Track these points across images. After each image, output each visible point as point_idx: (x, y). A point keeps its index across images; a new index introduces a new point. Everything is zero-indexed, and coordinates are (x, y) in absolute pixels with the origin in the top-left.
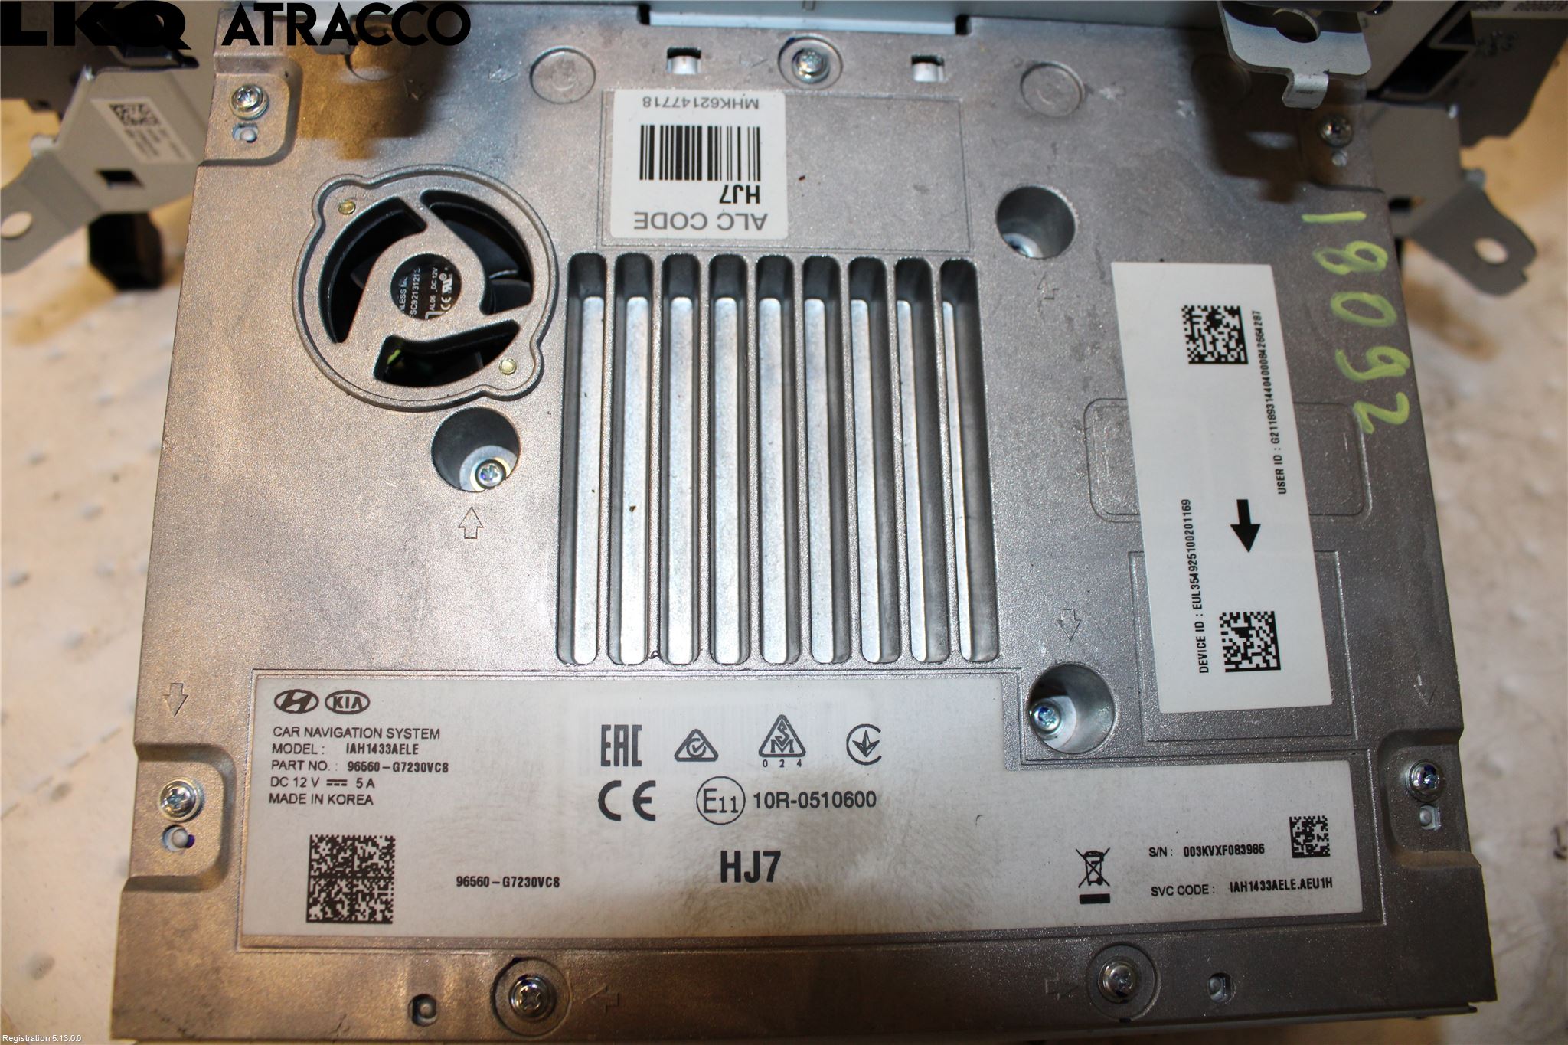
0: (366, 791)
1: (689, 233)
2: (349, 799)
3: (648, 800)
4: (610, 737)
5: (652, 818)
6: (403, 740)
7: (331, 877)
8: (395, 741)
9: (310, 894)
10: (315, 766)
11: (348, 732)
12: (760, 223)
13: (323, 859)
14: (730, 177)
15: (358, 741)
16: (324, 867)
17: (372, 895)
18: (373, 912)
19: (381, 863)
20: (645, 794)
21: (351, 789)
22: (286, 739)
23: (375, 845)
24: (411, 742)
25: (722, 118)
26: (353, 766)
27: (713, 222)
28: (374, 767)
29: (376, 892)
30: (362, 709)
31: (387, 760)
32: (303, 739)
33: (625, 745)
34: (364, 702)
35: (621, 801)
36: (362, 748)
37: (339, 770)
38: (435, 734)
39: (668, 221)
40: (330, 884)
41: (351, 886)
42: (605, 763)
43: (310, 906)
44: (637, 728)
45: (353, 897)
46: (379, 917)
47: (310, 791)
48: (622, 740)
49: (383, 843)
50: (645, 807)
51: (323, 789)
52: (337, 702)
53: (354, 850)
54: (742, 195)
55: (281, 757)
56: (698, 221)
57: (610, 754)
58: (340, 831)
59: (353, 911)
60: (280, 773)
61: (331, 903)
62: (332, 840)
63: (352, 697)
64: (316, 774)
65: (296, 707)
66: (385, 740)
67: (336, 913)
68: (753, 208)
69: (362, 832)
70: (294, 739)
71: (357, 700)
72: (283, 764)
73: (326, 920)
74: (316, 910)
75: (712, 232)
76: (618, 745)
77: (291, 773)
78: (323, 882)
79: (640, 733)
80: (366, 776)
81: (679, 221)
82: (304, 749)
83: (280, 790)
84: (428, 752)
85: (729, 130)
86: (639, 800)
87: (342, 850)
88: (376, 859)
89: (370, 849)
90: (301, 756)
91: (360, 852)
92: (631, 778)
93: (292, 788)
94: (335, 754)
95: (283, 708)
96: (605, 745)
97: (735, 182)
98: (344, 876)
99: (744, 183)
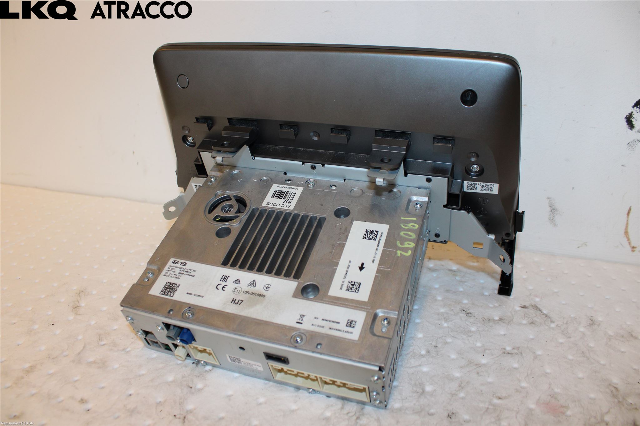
0: (179, 277)
1: (276, 207)
2: (176, 278)
3: (225, 288)
4: (223, 277)
5: (224, 290)
6: (189, 271)
7: (167, 288)
8: (188, 271)
9: (162, 290)
10: (173, 272)
11: (181, 268)
12: (289, 207)
13: (167, 285)
14: (287, 199)
15: (182, 269)
16: (167, 287)
17: (172, 292)
18: (171, 295)
19: (176, 288)
20: (224, 287)
21: (177, 276)
22: (171, 267)
23: (177, 285)
24: (190, 271)
25: (290, 190)
26: (179, 273)
27: (280, 205)
28: (183, 274)
29: (173, 292)
30: (185, 265)
31: (185, 273)
32: (174, 268)
33: (225, 279)
34: (186, 264)
35: (220, 287)
36: (182, 271)
37: (177, 273)
38: (195, 271)
39: (273, 204)
40: (166, 289)
41: (169, 290)
42: (221, 281)
43: (161, 292)
44: (229, 277)
45: (169, 292)
46: (171, 296)
47: (171, 275)
48: (225, 278)
49: (178, 285)
50: (224, 289)
51: (173, 276)
52: (182, 264)
53: (173, 285)
54: (288, 202)
55: (169, 270)
56: (278, 205)
57: (222, 279)
58: (172, 282)
59: (167, 294)
60: (167, 272)
61: (165, 292)
62: (170, 283)
63: (185, 263)
64: (173, 273)
65: (175, 263)
66: (186, 270)
67: (165, 294)
68: (289, 204)
69: (175, 283)
70: (172, 267)
71: (185, 264)
72: (168, 271)
73: (163, 294)
74: (162, 293)
75: (280, 207)
76: (224, 278)
77: (169, 272)
78: (165, 289)
79: (229, 278)
80: (180, 275)
81: (275, 205)
82: (173, 269)
83: (166, 274)
84: (192, 273)
85: (291, 192)
86: (223, 287)
87: (171, 285)
88: (175, 287)
89: (175, 285)
90: (172, 270)
91: (173, 286)
92: (223, 284)
93: (168, 274)
94: (177, 271)
95: (173, 263)
96: (222, 278)
97: (288, 200)
98: (169, 288)
99: (289, 201)
